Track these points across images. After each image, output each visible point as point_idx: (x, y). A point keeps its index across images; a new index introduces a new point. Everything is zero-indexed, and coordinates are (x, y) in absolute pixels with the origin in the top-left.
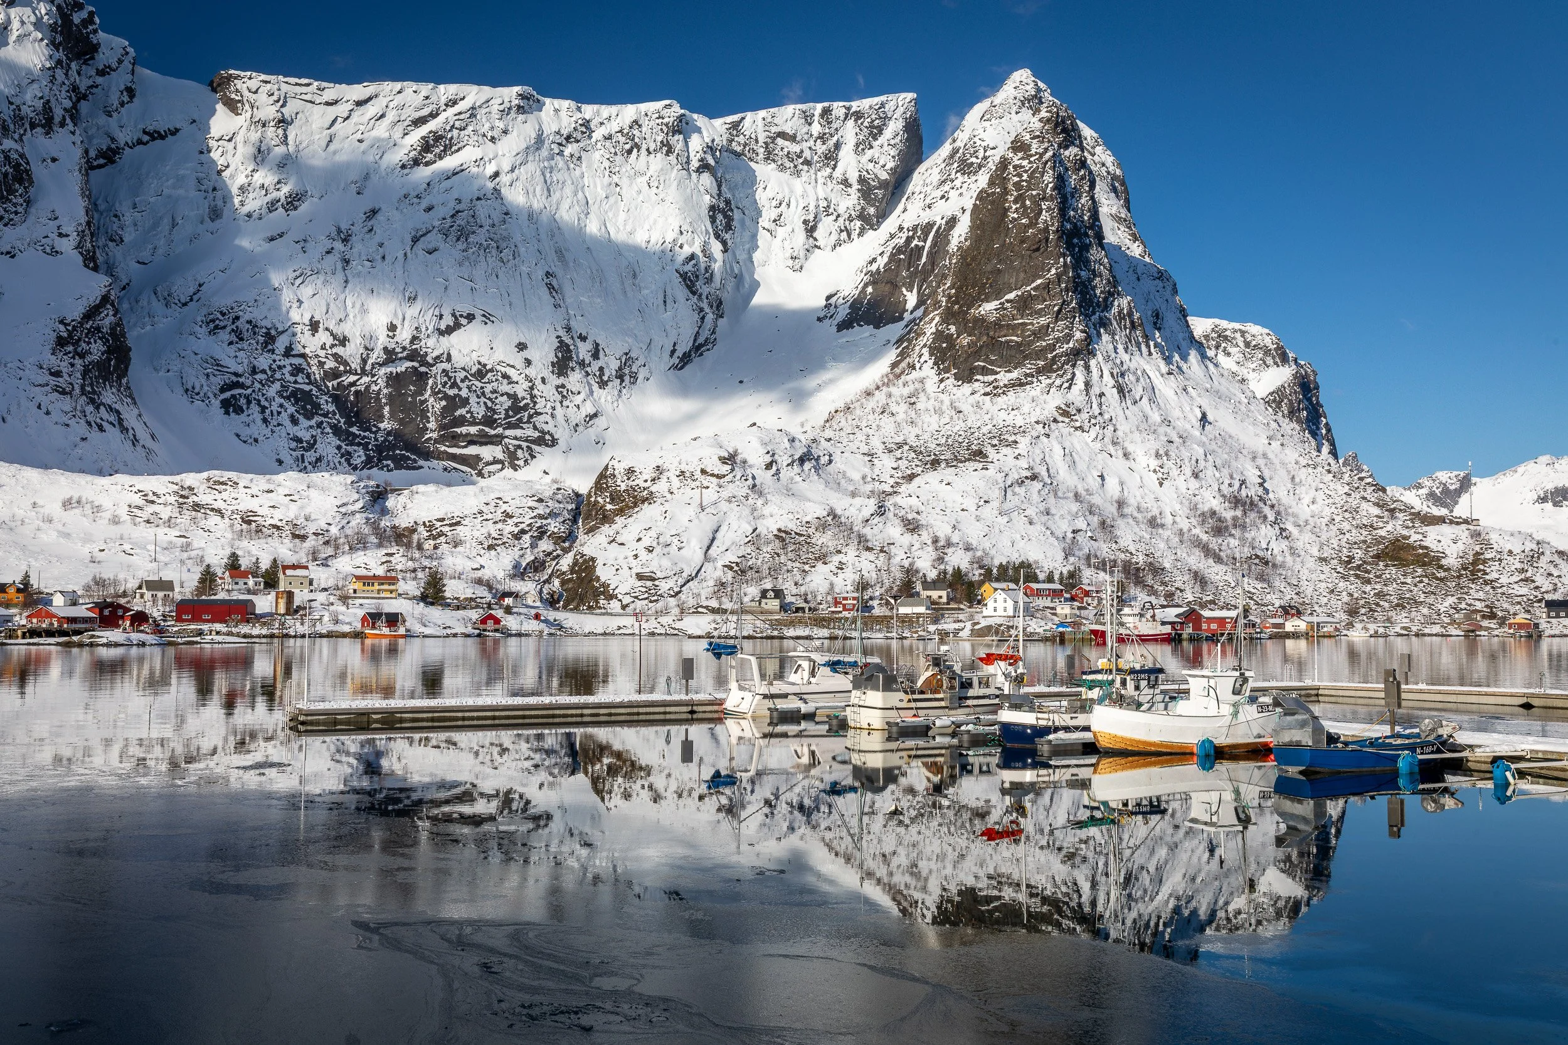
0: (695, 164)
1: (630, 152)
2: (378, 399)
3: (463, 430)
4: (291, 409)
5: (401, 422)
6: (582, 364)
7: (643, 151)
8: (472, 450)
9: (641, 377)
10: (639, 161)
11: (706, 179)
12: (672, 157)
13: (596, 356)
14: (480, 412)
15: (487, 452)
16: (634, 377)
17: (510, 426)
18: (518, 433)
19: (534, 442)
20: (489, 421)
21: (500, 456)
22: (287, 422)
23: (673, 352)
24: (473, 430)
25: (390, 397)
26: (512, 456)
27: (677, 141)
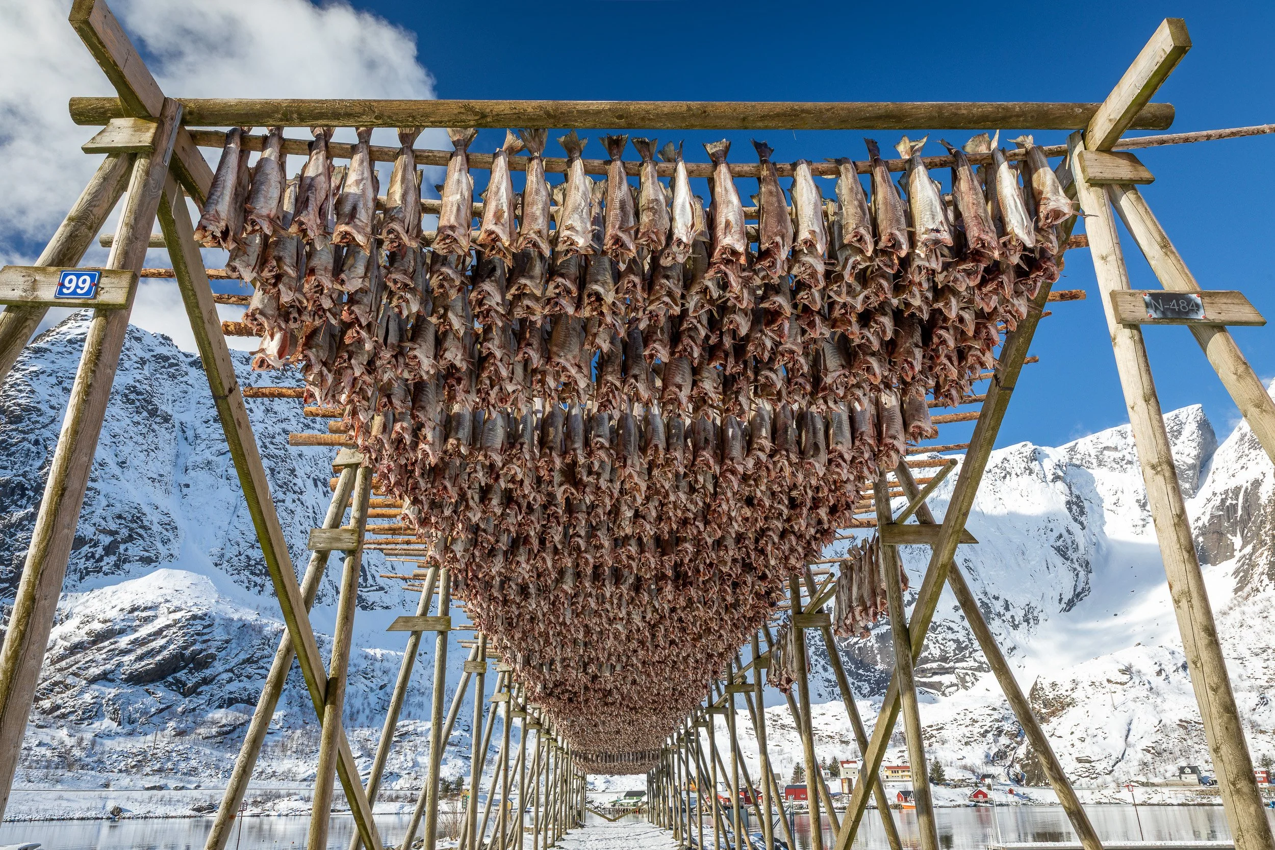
0: (1050, 477)
1: (1004, 477)
2: (872, 651)
3: (928, 666)
4: (823, 662)
5: (889, 664)
6: (999, 615)
7: (1013, 475)
8: (936, 679)
9: (1041, 618)
10: (1012, 482)
11: (1060, 485)
12: (1034, 476)
13: (1007, 608)
14: (937, 652)
15: (946, 679)
16: (1036, 620)
17: (958, 661)
18: (964, 664)
19: (976, 670)
20: (944, 659)
21: (955, 681)
22: (821, 671)
23: (1061, 600)
24: (935, 665)
25: (879, 649)
26: (963, 681)
27: (1035, 465)
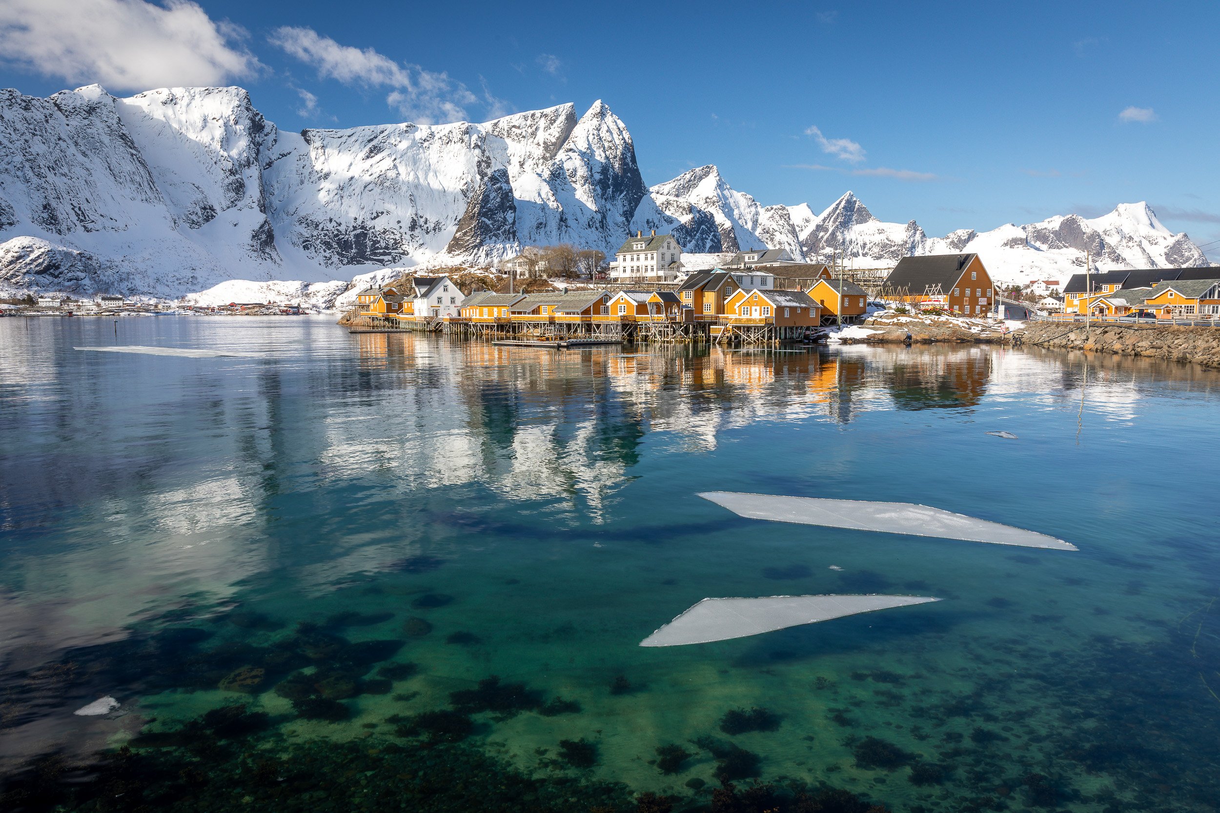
0: (473, 145)
1: (448, 143)
2: (351, 242)
3: (378, 251)
4: (324, 247)
5: (358, 249)
6: (421, 226)
7: (453, 142)
8: (381, 257)
9: (442, 229)
10: (451, 146)
11: (477, 151)
12: (464, 144)
13: (426, 223)
14: (383, 245)
15: (386, 258)
16: (440, 229)
17: (394, 249)
18: (396, 251)
19: (401, 254)
20: (387, 248)
21: (391, 259)
22: (323, 252)
23: (456, 219)
24: (381, 251)
25: (355, 242)
26: (394, 259)
27: (466, 138)
